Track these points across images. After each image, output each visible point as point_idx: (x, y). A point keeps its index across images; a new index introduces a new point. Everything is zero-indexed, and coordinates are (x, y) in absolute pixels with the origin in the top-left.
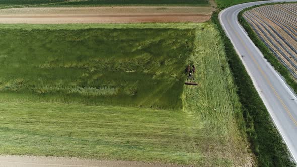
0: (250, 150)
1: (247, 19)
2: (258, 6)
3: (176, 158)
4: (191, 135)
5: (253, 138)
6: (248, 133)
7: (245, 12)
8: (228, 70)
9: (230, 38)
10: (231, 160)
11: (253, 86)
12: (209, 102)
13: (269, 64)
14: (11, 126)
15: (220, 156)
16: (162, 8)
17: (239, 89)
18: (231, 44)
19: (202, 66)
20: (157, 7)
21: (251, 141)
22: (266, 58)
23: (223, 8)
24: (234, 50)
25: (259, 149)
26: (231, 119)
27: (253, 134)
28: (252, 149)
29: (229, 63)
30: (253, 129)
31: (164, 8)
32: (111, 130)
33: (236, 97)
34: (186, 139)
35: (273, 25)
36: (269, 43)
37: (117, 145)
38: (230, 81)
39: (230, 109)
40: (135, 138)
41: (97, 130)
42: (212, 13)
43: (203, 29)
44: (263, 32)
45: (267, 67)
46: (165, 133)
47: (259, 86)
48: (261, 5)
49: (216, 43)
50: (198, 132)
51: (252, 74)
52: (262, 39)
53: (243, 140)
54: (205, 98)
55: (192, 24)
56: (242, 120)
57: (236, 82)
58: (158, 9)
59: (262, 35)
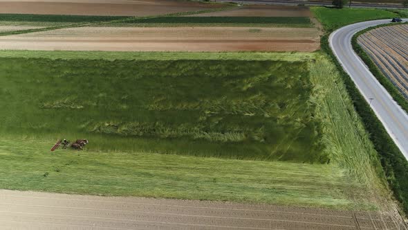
0: (393, 198)
1: (363, 47)
2: (374, 28)
3: (324, 203)
4: (333, 183)
5: (395, 186)
6: (389, 181)
7: (359, 38)
8: (355, 115)
9: (349, 74)
10: (377, 205)
11: (386, 132)
12: (343, 150)
13: (399, 107)
14: (151, 172)
15: (366, 202)
16: (255, 31)
17: (373, 135)
18: (353, 82)
19: (326, 108)
20: (248, 28)
21: (394, 189)
22: (395, 99)
23: (331, 31)
24: (357, 90)
25: (403, 196)
26: (369, 166)
27: (395, 182)
28: (396, 196)
29: (355, 106)
30: (393, 177)
31: (259, 31)
32: (252, 177)
33: (370, 145)
34: (329, 186)
35: (398, 57)
36: (396, 81)
37: (263, 190)
38: (360, 126)
39: (366, 157)
40: (279, 185)
41: (239, 176)
42: (319, 38)
43: (314, 60)
44: (387, 66)
45: (398, 110)
46: (306, 180)
47: (393, 133)
48: (378, 27)
49: (334, 81)
50: (339, 179)
51: (384, 119)
52: (387, 76)
53: (386, 188)
54: (338, 145)
55: (300, 54)
56: (381, 168)
57: (368, 129)
58: (250, 31)
59: (386, 70)
